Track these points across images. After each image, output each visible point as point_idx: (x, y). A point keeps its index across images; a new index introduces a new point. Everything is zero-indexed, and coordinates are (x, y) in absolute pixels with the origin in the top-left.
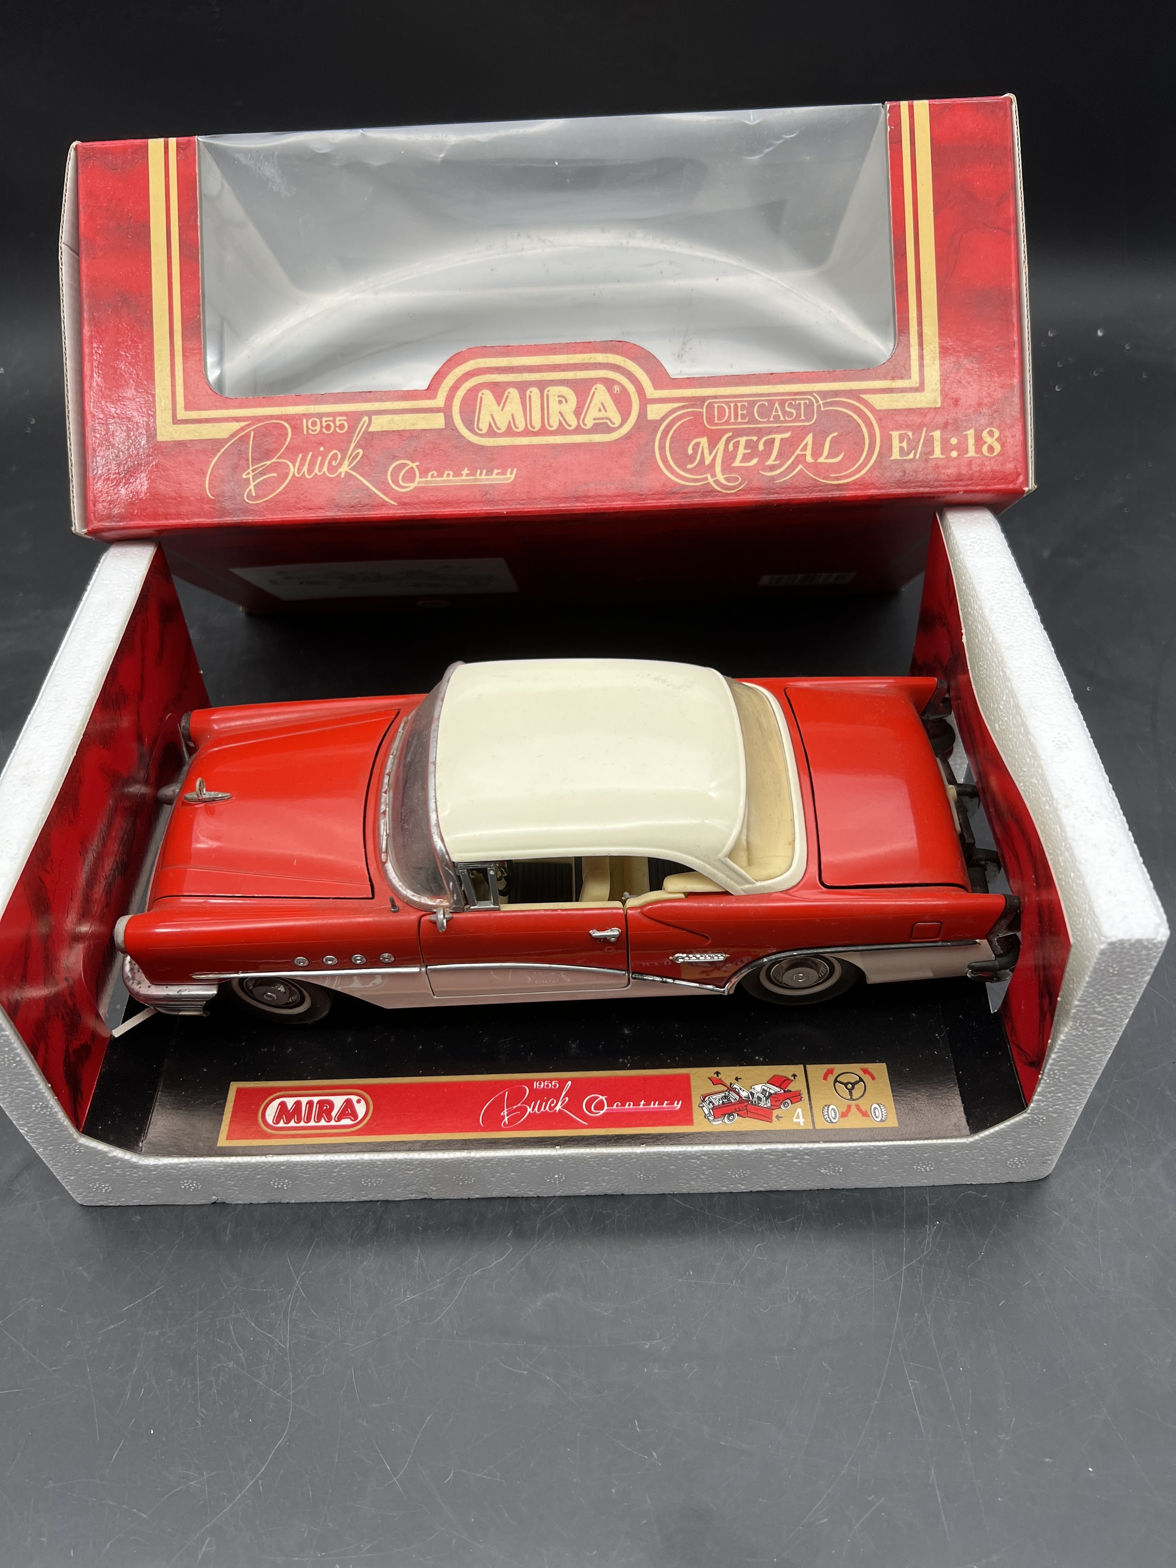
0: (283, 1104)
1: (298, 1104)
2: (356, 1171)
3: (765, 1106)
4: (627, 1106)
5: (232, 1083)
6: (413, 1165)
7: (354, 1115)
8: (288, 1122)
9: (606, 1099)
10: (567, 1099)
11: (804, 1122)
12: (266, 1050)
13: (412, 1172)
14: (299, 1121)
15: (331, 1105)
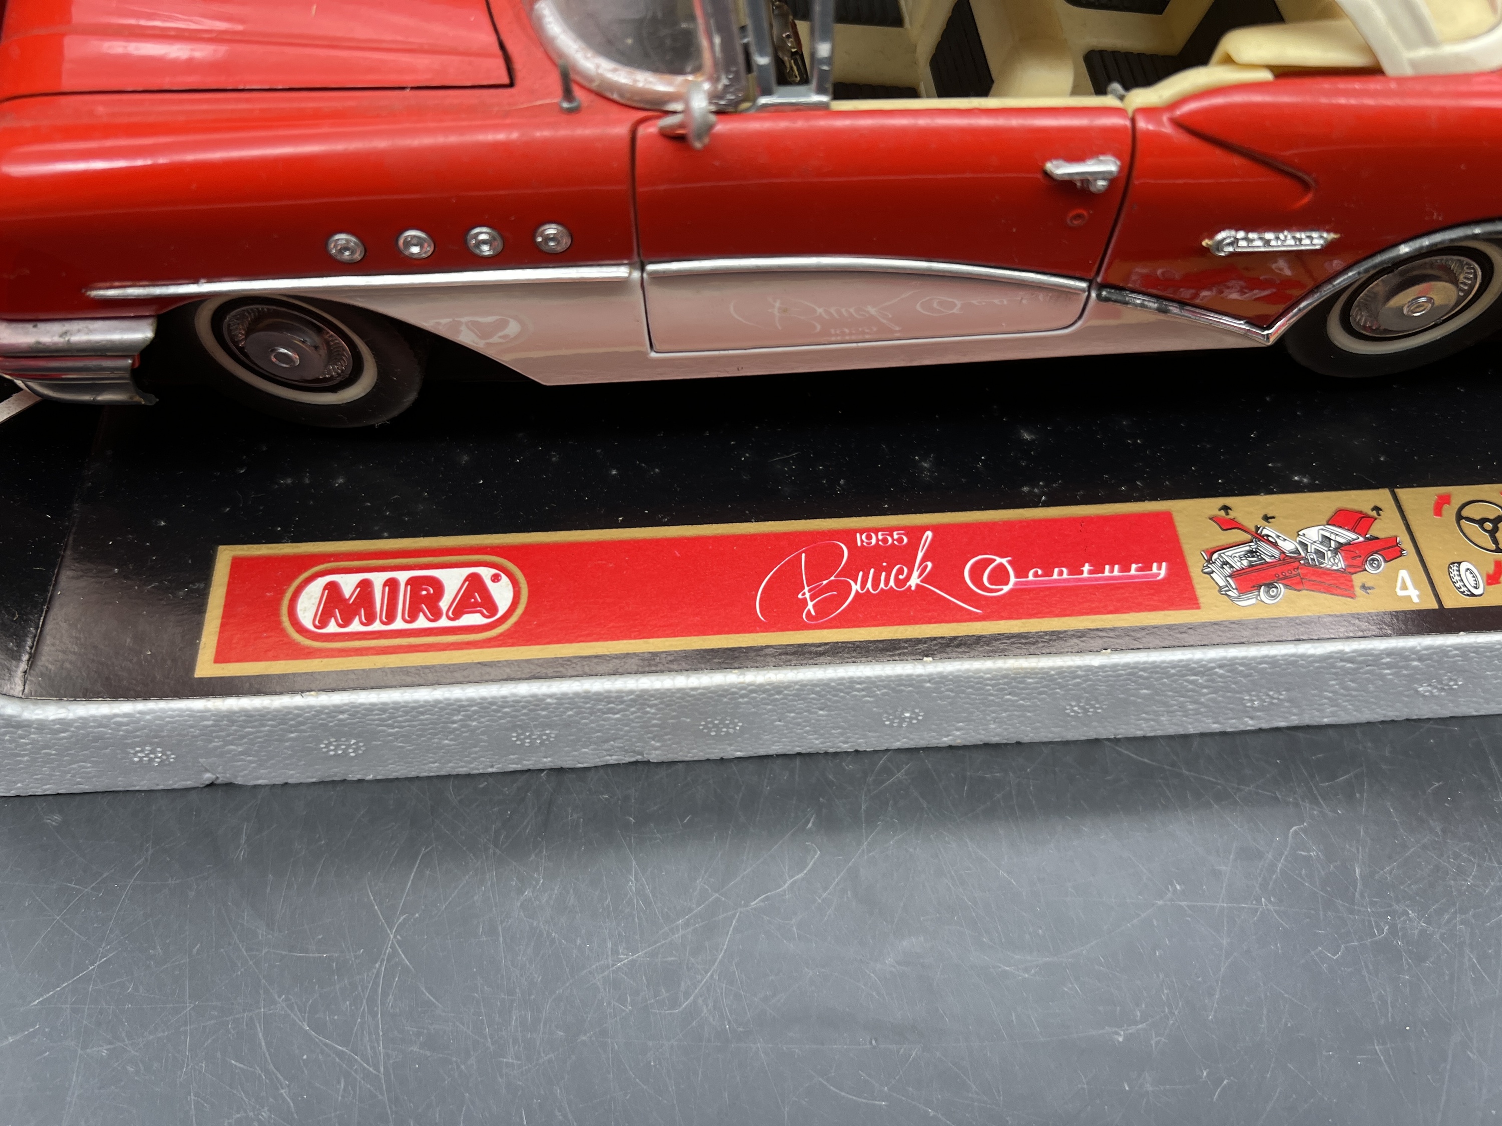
0: (333, 588)
1: (365, 587)
2: (501, 718)
3: (1335, 568)
4: (1055, 576)
5: (221, 548)
6: (622, 702)
7: (489, 606)
8: (347, 622)
9: (1009, 562)
10: (930, 564)
11: (1418, 596)
12: (289, 481)
13: (618, 716)
14: (370, 619)
15: (438, 587)
